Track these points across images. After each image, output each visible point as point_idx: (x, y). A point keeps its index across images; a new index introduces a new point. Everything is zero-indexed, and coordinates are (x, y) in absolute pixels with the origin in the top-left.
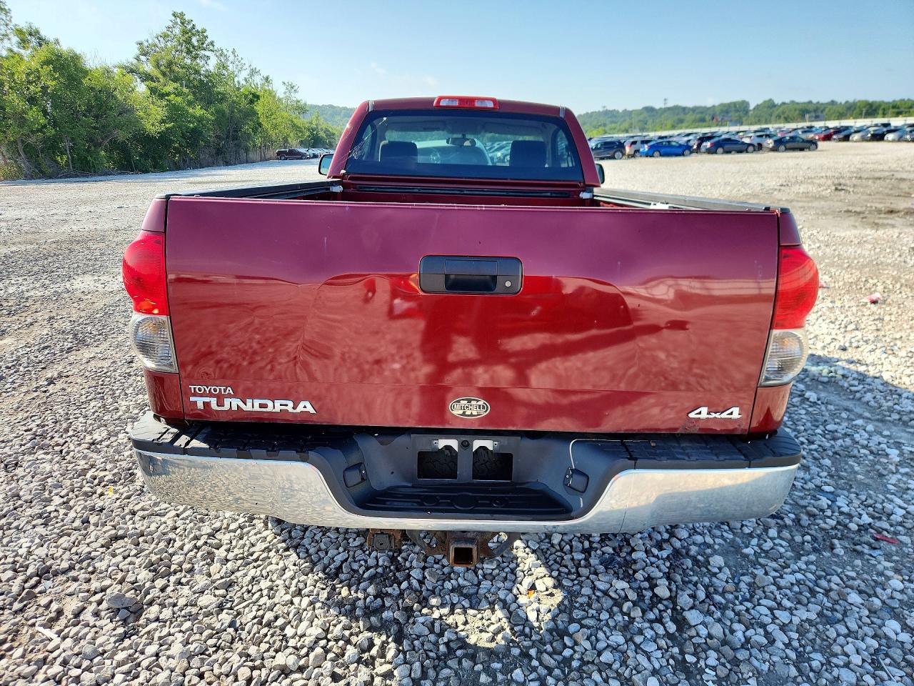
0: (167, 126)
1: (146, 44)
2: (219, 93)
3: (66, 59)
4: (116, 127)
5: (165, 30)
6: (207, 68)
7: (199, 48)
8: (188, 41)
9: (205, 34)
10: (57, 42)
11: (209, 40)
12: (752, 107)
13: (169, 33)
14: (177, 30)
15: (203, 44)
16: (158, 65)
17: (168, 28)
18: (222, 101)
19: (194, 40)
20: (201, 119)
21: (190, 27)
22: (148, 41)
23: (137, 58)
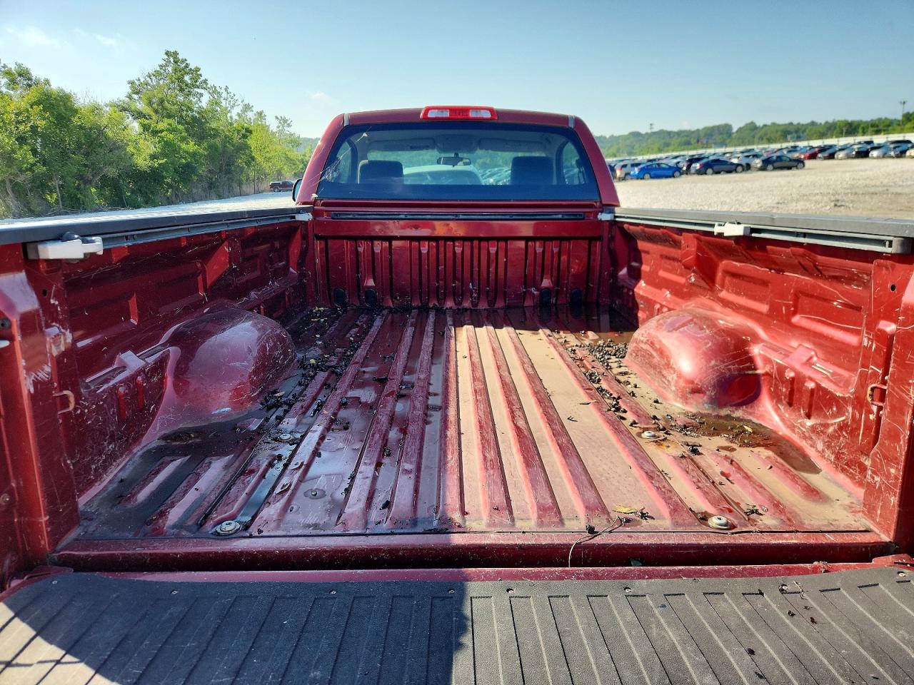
0: (160, 162)
1: (137, 83)
2: (212, 129)
3: (56, 99)
4: (106, 164)
5: (158, 69)
6: (200, 104)
7: (192, 86)
8: (180, 80)
9: (199, 73)
10: (47, 82)
11: (202, 78)
12: (735, 130)
13: (161, 71)
14: (170, 69)
15: (196, 82)
16: (150, 103)
17: (161, 66)
18: (215, 136)
19: (187, 78)
20: (194, 155)
21: (183, 65)
22: (139, 80)
23: (130, 97)
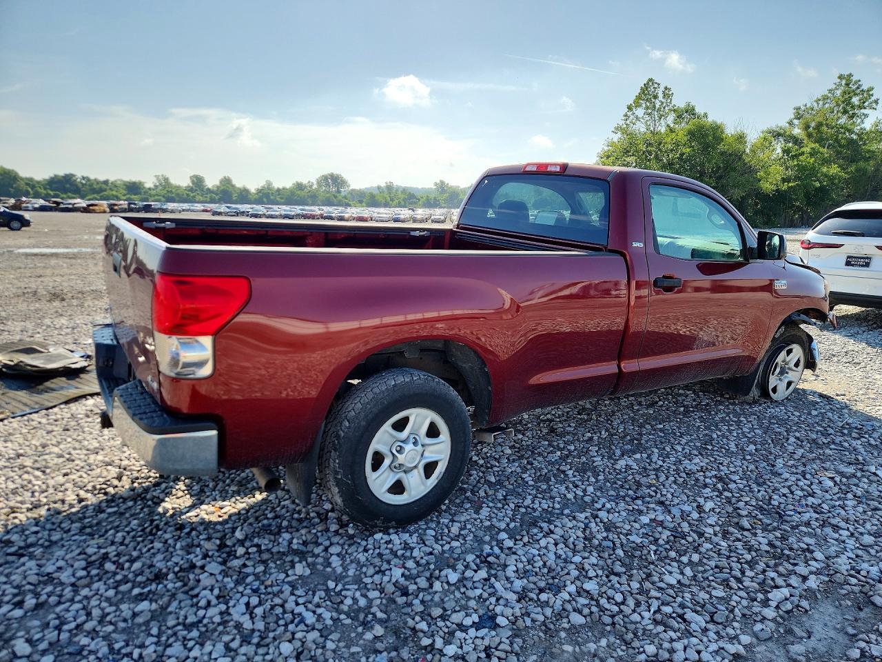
0: (790, 185)
1: (803, 108)
2: (869, 151)
3: (708, 130)
4: (734, 186)
5: (827, 93)
6: (863, 126)
7: (860, 107)
8: (848, 102)
9: (871, 93)
10: (706, 115)
11: (873, 98)
13: (829, 95)
14: (839, 92)
15: (864, 102)
16: (807, 127)
17: (830, 91)
18: (867, 159)
19: (855, 100)
20: (831, 179)
21: (854, 87)
22: (806, 105)
23: (791, 123)
